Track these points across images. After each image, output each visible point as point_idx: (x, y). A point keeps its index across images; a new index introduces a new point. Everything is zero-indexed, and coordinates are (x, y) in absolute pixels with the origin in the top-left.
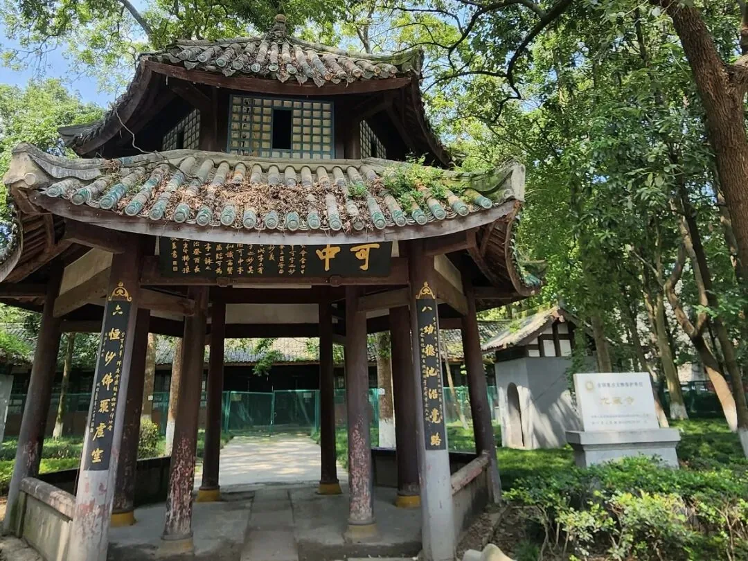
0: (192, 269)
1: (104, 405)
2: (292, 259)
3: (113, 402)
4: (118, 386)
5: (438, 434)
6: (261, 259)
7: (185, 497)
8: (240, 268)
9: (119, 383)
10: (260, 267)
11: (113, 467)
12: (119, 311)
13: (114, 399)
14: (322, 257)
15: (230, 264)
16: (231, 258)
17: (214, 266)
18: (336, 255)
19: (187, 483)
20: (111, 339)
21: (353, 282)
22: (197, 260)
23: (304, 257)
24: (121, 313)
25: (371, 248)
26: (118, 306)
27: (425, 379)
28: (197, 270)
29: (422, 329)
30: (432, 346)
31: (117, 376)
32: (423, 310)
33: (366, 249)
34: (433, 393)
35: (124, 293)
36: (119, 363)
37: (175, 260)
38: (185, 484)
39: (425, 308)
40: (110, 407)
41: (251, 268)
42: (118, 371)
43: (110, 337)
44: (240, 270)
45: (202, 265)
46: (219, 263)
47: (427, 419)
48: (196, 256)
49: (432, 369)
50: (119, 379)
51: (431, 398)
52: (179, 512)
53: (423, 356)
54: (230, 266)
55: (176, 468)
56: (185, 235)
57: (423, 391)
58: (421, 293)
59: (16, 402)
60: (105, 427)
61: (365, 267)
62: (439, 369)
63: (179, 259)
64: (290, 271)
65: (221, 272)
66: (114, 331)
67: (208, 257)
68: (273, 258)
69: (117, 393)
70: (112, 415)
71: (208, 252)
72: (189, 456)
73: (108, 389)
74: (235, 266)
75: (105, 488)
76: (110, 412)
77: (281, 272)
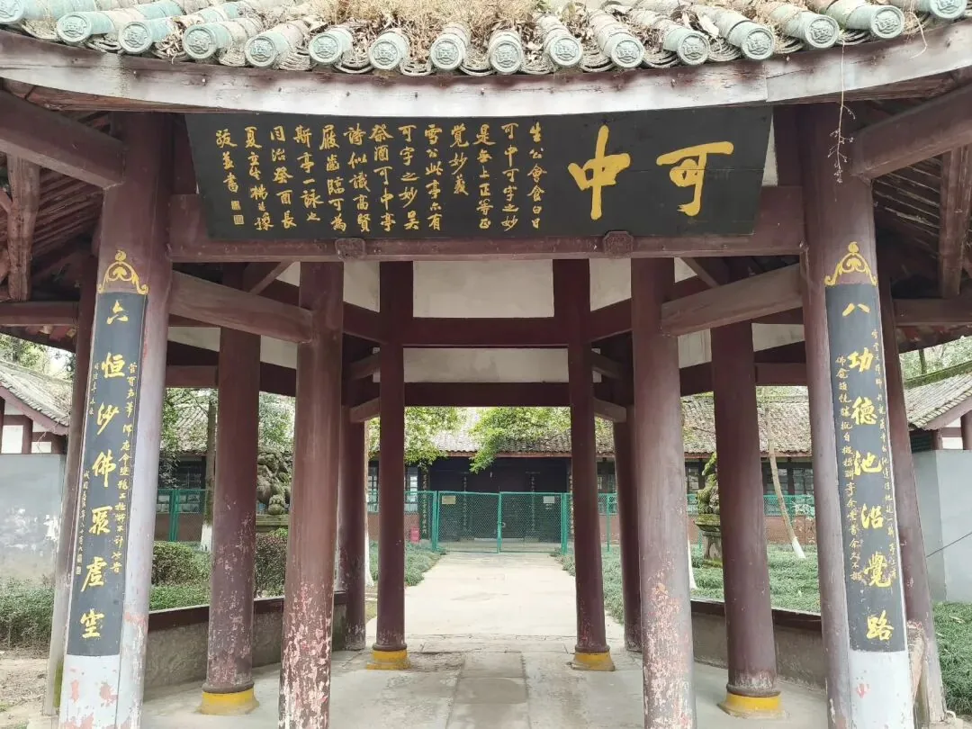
0: (277, 219)
1: (100, 516)
2: (509, 191)
3: (121, 512)
4: (129, 479)
5: (884, 613)
6: (436, 192)
7: (311, 694)
8: (387, 216)
9: (132, 471)
10: (433, 212)
11: (130, 648)
12: (120, 314)
13: (121, 506)
14: (583, 184)
15: (362, 205)
16: (363, 191)
17: (326, 211)
18: (621, 176)
19: (315, 669)
20: (106, 376)
21: (661, 248)
22: (285, 197)
23: (540, 184)
24: (125, 319)
25: (709, 156)
26: (117, 304)
27: (849, 480)
28: (288, 222)
29: (842, 360)
30: (868, 402)
31: (126, 457)
32: (845, 313)
33: (696, 159)
34: (872, 515)
35: (129, 275)
36: (128, 428)
37: (234, 196)
38: (310, 671)
39: (851, 307)
40: (113, 524)
41: (411, 215)
42: (126, 446)
43: (103, 373)
44: (388, 221)
45: (298, 209)
46: (337, 203)
47: (855, 576)
48: (283, 187)
49: (871, 458)
50: (131, 462)
51: (866, 525)
52: (302, 721)
53: (844, 426)
54: (364, 212)
55: (292, 639)
56: (224, 95)
57: (844, 511)
58: (840, 269)
59: (162, 498)
60: (104, 564)
61: (692, 209)
62: (886, 455)
63: (243, 195)
64: (506, 223)
65: (344, 227)
66: (112, 360)
67: (309, 187)
68: (462, 190)
69: (129, 494)
70: (119, 541)
71: (308, 176)
72: (317, 618)
73: (106, 484)
74: (376, 211)
75: (114, 693)
76: (114, 533)
77: (485, 224)
